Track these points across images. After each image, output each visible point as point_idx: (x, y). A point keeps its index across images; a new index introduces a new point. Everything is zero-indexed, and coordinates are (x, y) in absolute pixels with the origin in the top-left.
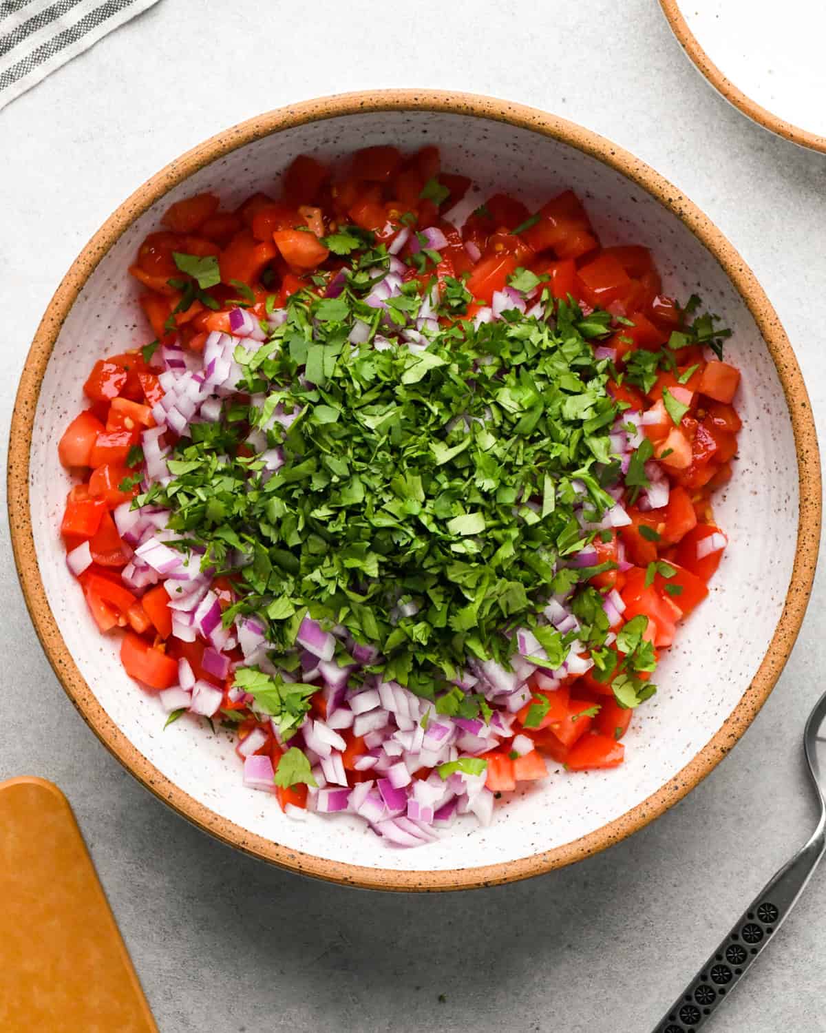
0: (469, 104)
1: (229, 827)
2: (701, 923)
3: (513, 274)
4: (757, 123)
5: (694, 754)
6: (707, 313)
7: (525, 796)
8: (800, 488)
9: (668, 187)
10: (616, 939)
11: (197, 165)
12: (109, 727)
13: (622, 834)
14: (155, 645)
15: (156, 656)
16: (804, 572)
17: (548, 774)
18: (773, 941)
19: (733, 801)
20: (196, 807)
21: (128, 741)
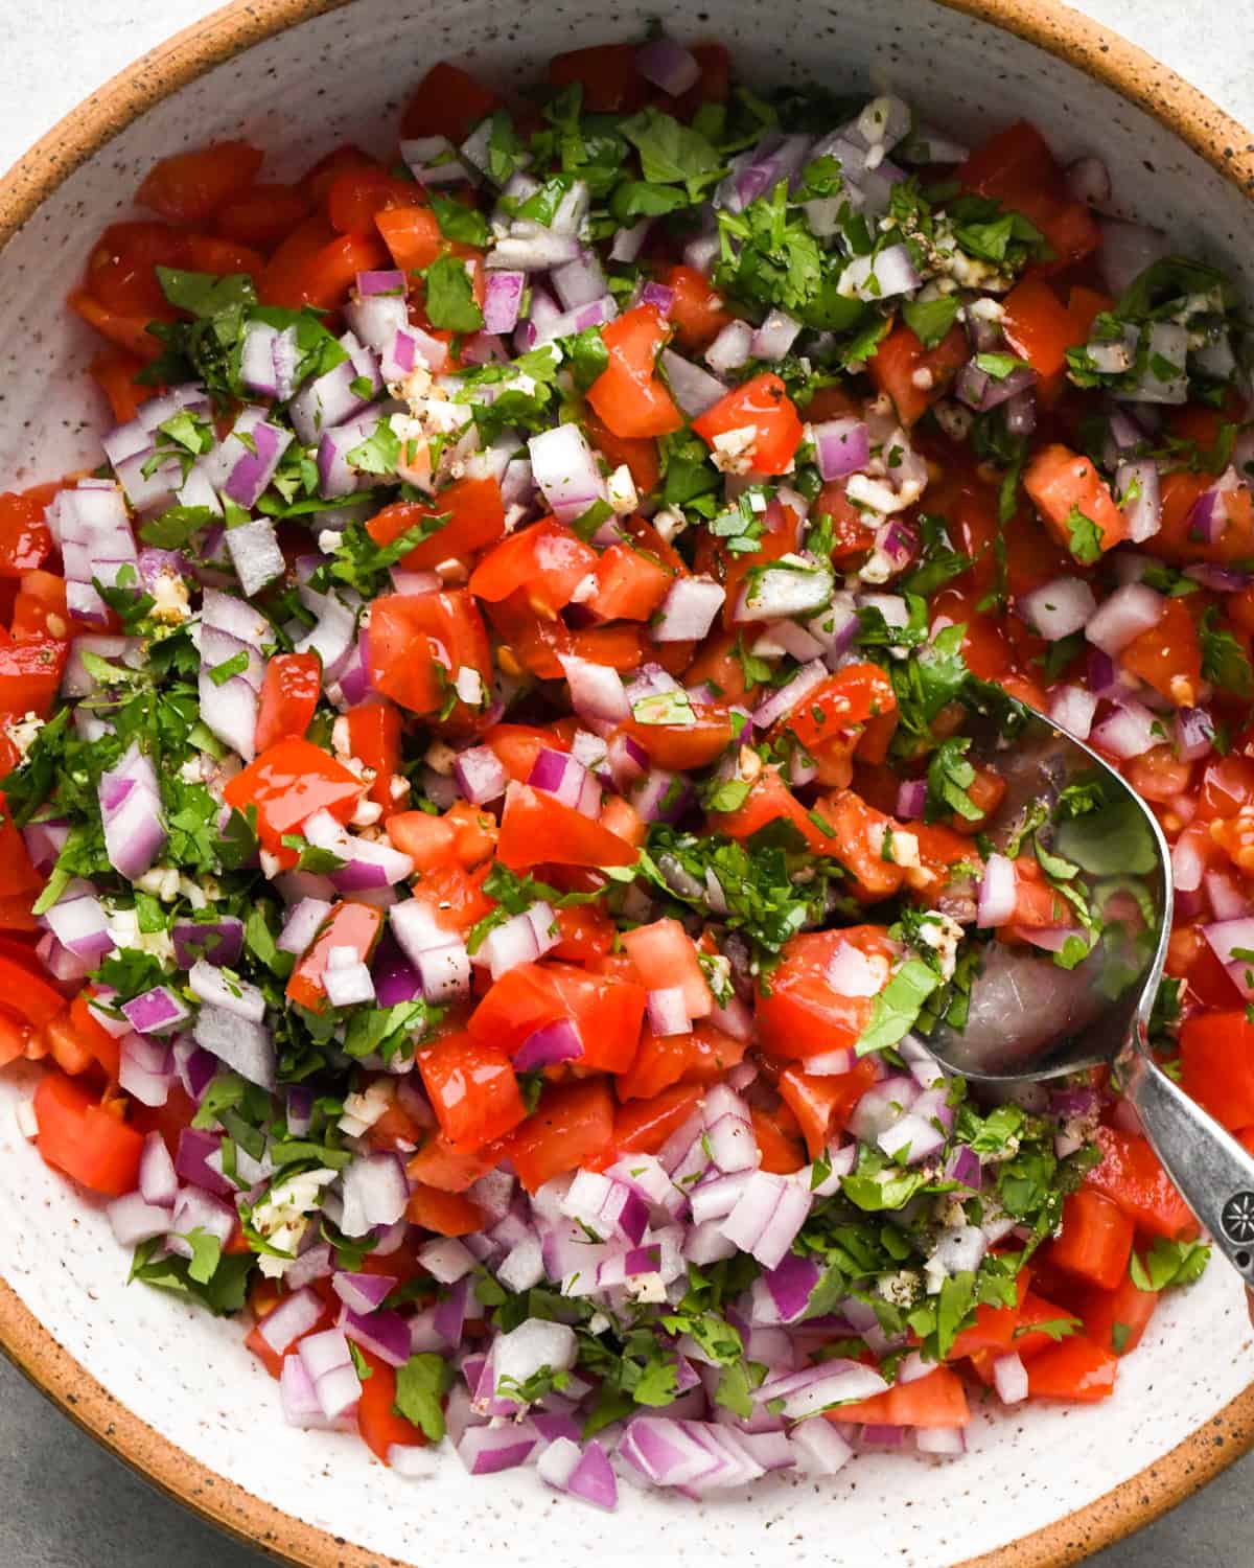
9: (1225, 126)
11: (198, 61)
14: (104, 1100)
20: (168, 1455)
21: (24, 1308)
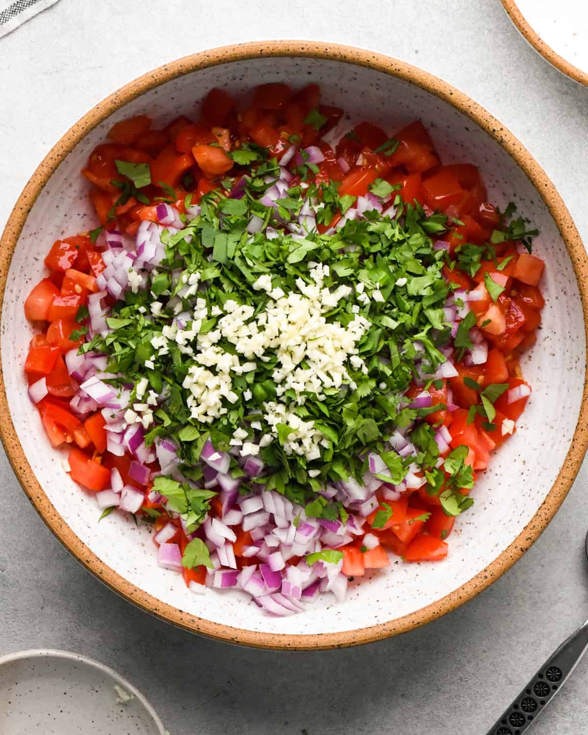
0: (343, 53)
1: (145, 597)
2: (503, 681)
3: (374, 183)
4: (563, 73)
5: (501, 552)
6: (521, 217)
7: (372, 580)
8: (587, 352)
9: (493, 121)
10: (439, 690)
12: (56, 518)
13: (443, 611)
14: (93, 458)
15: (94, 466)
17: (390, 564)
18: (558, 695)
19: (530, 589)
20: (121, 581)
21: (70, 530)
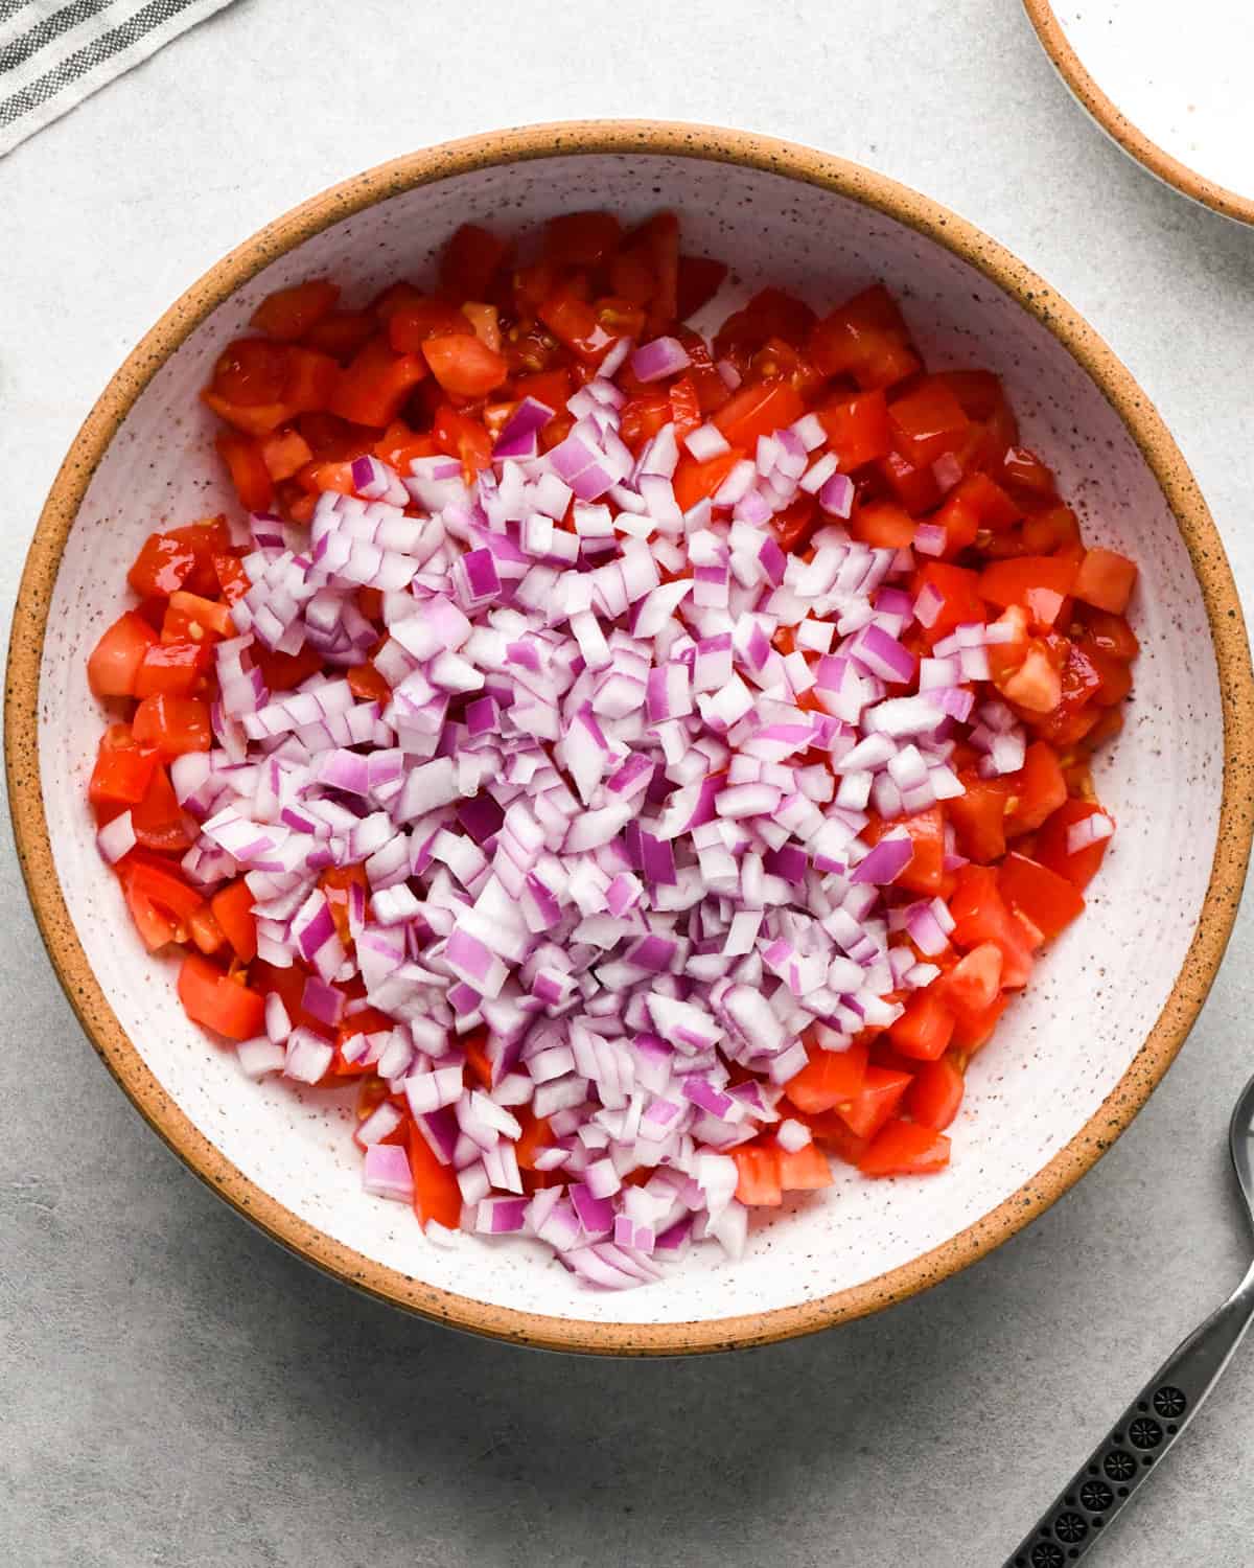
0: (724, 144)
1: (336, 1250)
2: (1066, 1418)
4: (1167, 185)
5: (1057, 1150)
7: (797, 1215)
8: (1225, 742)
9: (1028, 277)
10: (937, 1439)
11: (303, 232)
12: (154, 1092)
13: (942, 1271)
14: (231, 972)
15: (231, 989)
16: (1229, 873)
17: (833, 1182)
18: (1177, 1446)
19: (1118, 1231)
20: (286, 1218)
